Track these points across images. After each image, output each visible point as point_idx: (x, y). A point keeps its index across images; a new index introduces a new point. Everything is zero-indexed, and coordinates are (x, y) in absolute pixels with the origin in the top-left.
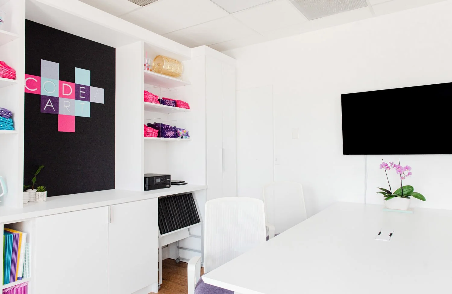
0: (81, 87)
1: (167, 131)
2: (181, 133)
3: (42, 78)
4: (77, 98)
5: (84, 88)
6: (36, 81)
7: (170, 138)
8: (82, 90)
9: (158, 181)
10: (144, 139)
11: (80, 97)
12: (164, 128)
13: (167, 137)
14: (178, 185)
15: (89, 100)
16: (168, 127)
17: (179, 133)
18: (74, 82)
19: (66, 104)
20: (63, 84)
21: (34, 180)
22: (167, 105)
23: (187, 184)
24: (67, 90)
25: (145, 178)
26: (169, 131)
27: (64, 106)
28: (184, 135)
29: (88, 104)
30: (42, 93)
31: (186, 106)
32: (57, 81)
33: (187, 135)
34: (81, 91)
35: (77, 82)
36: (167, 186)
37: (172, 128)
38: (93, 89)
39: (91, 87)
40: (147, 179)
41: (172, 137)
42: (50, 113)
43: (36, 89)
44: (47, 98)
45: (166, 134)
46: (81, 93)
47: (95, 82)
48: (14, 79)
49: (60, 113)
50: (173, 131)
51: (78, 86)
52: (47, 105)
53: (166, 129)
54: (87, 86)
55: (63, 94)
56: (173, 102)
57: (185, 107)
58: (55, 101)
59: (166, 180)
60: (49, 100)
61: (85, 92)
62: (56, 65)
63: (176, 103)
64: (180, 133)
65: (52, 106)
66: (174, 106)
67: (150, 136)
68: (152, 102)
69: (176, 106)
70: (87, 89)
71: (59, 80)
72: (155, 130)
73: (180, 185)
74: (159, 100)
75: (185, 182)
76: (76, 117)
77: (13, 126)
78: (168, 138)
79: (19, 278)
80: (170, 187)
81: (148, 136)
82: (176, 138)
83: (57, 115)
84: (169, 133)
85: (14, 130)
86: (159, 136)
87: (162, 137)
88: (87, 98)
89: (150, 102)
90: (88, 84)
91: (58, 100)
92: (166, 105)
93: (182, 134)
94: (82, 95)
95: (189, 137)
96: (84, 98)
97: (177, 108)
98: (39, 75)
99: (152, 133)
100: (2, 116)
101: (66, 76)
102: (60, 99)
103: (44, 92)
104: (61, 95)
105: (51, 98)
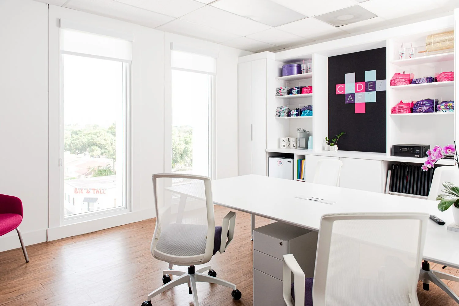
0: (369, 83)
1: (418, 107)
3: (346, 84)
4: (367, 90)
5: (372, 83)
6: (343, 86)
7: (424, 112)
8: (370, 85)
9: (404, 150)
11: (369, 89)
13: (418, 112)
16: (420, 103)
17: (439, 107)
18: (364, 81)
19: (360, 96)
20: (358, 84)
24: (360, 87)
26: (421, 107)
28: (447, 108)
29: (374, 93)
30: (346, 93)
32: (354, 83)
33: (451, 108)
35: (366, 81)
36: (415, 156)
37: (425, 103)
38: (377, 82)
41: (426, 111)
42: (351, 103)
43: (343, 91)
44: (349, 95)
45: (416, 110)
46: (370, 87)
49: (356, 102)
51: (367, 83)
52: (349, 99)
53: (417, 105)
55: (358, 90)
56: (427, 79)
57: (447, 79)
58: (353, 95)
59: (414, 150)
60: (350, 96)
61: (372, 86)
62: (353, 74)
64: (441, 106)
65: (352, 99)
66: (428, 82)
67: (400, 113)
68: (399, 84)
69: (432, 82)
70: (374, 82)
72: (406, 107)
74: (410, 80)
76: (366, 103)
78: (420, 113)
79: (302, 179)
80: (420, 157)
82: (433, 112)
83: (355, 103)
84: (421, 109)
86: (411, 112)
88: (374, 90)
89: (397, 85)
90: (374, 79)
92: (416, 83)
93: (443, 108)
94: (370, 88)
96: (372, 89)
98: (344, 83)
99: (403, 110)
100: (309, 110)
101: (360, 78)
102: (356, 94)
103: (347, 92)
104: (356, 91)
105: (351, 94)
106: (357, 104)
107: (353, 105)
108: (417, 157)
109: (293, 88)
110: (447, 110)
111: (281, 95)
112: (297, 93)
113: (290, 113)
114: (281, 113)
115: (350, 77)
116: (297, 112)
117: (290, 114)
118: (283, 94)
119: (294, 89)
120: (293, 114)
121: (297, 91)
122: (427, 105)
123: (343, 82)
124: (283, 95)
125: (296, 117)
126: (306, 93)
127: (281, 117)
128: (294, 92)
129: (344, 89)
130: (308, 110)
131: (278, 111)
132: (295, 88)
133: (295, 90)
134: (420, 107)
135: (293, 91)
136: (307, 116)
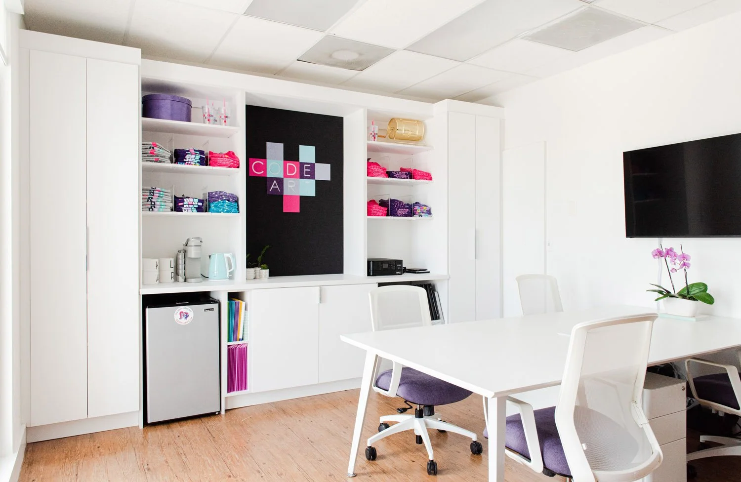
0: (305, 165)
1: (398, 209)
2: (419, 211)
3: (268, 160)
4: (302, 177)
5: (309, 166)
6: (263, 164)
7: (403, 216)
9: (385, 266)
10: (368, 219)
11: (305, 175)
12: (394, 205)
13: (398, 216)
14: (416, 273)
15: (314, 178)
16: (400, 204)
17: (416, 210)
18: (298, 160)
19: (291, 184)
20: (288, 164)
21: (260, 258)
22: (399, 178)
23: (429, 272)
24: (291, 169)
25: (369, 262)
26: (401, 208)
27: (289, 186)
28: (423, 213)
29: (312, 182)
30: (268, 176)
31: (428, 177)
32: (282, 162)
33: (427, 213)
34: (306, 169)
35: (301, 161)
36: (397, 273)
37: (405, 205)
38: (318, 166)
39: (316, 164)
40: (371, 263)
41: (405, 215)
42: (275, 194)
43: (263, 172)
44: (272, 179)
45: (397, 212)
46: (306, 171)
47: (320, 159)
48: (238, 167)
49: (285, 193)
50: (406, 208)
51: (302, 164)
52: (272, 187)
53: (397, 206)
54: (312, 163)
55: (288, 174)
56: (406, 174)
57: (425, 178)
58: (280, 181)
59: (396, 266)
60: (275, 182)
61: (310, 170)
62: (281, 146)
63: (411, 174)
65: (277, 187)
66: (407, 178)
67: (376, 215)
68: (378, 176)
69: (411, 178)
70: (312, 166)
71: (284, 160)
72: (383, 208)
73: (418, 273)
74: (387, 172)
75: (428, 271)
76: (301, 197)
77: (238, 209)
79: (240, 340)
80: (401, 274)
81: (374, 215)
82: (411, 216)
83: (283, 195)
84: (399, 211)
85: (239, 213)
86: (388, 215)
87: (391, 215)
88: (312, 176)
89: (375, 176)
90: (313, 161)
91: (283, 180)
92: (396, 178)
94: (307, 173)
95: (431, 216)
96: (309, 176)
97: (413, 180)
98: (265, 157)
99: (379, 211)
100: (229, 201)
101: (291, 155)
102: (285, 180)
103: (270, 174)
104: (285, 176)
105: (276, 179)
106: (287, 196)
107: (279, 197)
108: (399, 274)
109: (189, 151)
110: (423, 214)
111: (156, 161)
112: (198, 162)
113: (180, 204)
114: (157, 203)
115: (275, 150)
116: (200, 204)
117: (183, 206)
118: (161, 159)
119: (192, 154)
120: (190, 206)
121: (198, 157)
122: (406, 206)
123: (263, 156)
124: (161, 162)
125: (196, 213)
126: (220, 165)
127: (156, 212)
128: (190, 160)
129: (264, 168)
130: (227, 202)
131: (147, 197)
132: (195, 150)
133: (193, 156)
134: (400, 210)
135: (187, 157)
136: (226, 212)
